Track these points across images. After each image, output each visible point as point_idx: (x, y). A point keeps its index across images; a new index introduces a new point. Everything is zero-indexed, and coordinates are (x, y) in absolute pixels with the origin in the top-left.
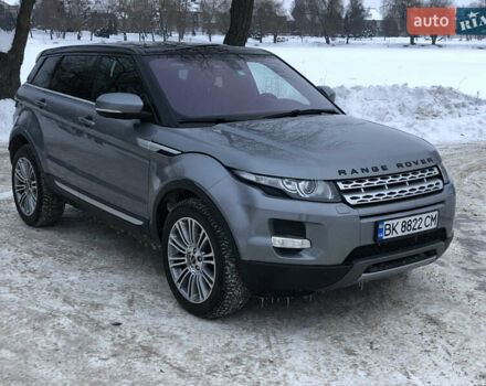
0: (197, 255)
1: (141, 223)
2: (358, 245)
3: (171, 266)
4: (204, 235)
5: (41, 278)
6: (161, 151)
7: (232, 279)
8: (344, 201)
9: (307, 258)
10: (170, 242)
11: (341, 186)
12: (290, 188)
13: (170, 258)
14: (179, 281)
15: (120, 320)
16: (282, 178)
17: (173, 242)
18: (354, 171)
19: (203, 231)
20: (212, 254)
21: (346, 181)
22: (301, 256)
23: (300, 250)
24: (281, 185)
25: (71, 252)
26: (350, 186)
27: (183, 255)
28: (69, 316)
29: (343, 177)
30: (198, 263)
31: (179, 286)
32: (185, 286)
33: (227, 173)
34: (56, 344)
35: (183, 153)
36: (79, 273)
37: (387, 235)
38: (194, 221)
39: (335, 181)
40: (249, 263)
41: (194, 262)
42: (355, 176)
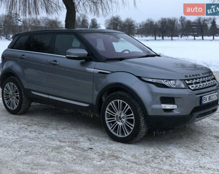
0: (122, 116)
1: (88, 105)
2: (195, 106)
3: (107, 122)
4: (127, 107)
5: (40, 134)
6: (100, 73)
7: (143, 124)
8: (189, 88)
9: (176, 113)
10: (106, 112)
11: (187, 82)
12: (167, 84)
13: (106, 119)
14: (112, 129)
15: (90, 147)
16: (163, 79)
17: (108, 111)
18: (190, 76)
19: (127, 105)
20: (132, 114)
21: (188, 80)
22: (173, 112)
23: (173, 109)
24: (163, 82)
25: (43, 123)
26: (190, 82)
27: (114, 117)
28: (68, 146)
29: (187, 78)
30: (123, 119)
31: (112, 131)
32: (116, 130)
33: (138, 79)
34: (72, 158)
35: (112, 72)
36: (56, 131)
37: (204, 102)
38: (121, 101)
39: (184, 80)
40: (152, 116)
41: (121, 119)
42: (191, 78)
